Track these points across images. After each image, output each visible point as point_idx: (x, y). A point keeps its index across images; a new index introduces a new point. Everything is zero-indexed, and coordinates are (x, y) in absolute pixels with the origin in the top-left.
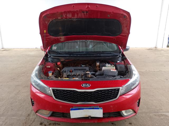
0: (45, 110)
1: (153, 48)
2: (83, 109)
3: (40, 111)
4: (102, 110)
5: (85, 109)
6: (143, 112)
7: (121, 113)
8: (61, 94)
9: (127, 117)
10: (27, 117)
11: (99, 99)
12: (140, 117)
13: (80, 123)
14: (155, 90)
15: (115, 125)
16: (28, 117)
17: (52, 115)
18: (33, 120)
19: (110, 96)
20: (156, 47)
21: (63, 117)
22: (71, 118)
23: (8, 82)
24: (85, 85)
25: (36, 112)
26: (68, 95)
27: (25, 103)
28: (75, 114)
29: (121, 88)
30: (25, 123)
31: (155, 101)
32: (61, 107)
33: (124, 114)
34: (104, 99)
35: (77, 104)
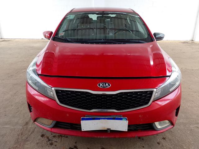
0: (47, 119)
1: (189, 41)
2: (99, 119)
3: (39, 120)
4: (128, 121)
5: (102, 118)
6: (180, 123)
7: (154, 125)
8: (68, 97)
9: (161, 131)
10: (25, 125)
11: (122, 106)
12: (177, 130)
13: (96, 138)
14: (195, 93)
15: (143, 139)
16: (25, 127)
17: (56, 126)
18: (32, 130)
19: (140, 101)
20: (192, 40)
21: (71, 128)
22: (82, 130)
23: (3, 80)
24: (103, 85)
25: (35, 121)
26: (78, 98)
27: (23, 108)
28: (87, 125)
29: (155, 90)
30: (20, 134)
31: (195, 108)
32: (68, 115)
33: (157, 126)
34: (131, 106)
35: (91, 112)
